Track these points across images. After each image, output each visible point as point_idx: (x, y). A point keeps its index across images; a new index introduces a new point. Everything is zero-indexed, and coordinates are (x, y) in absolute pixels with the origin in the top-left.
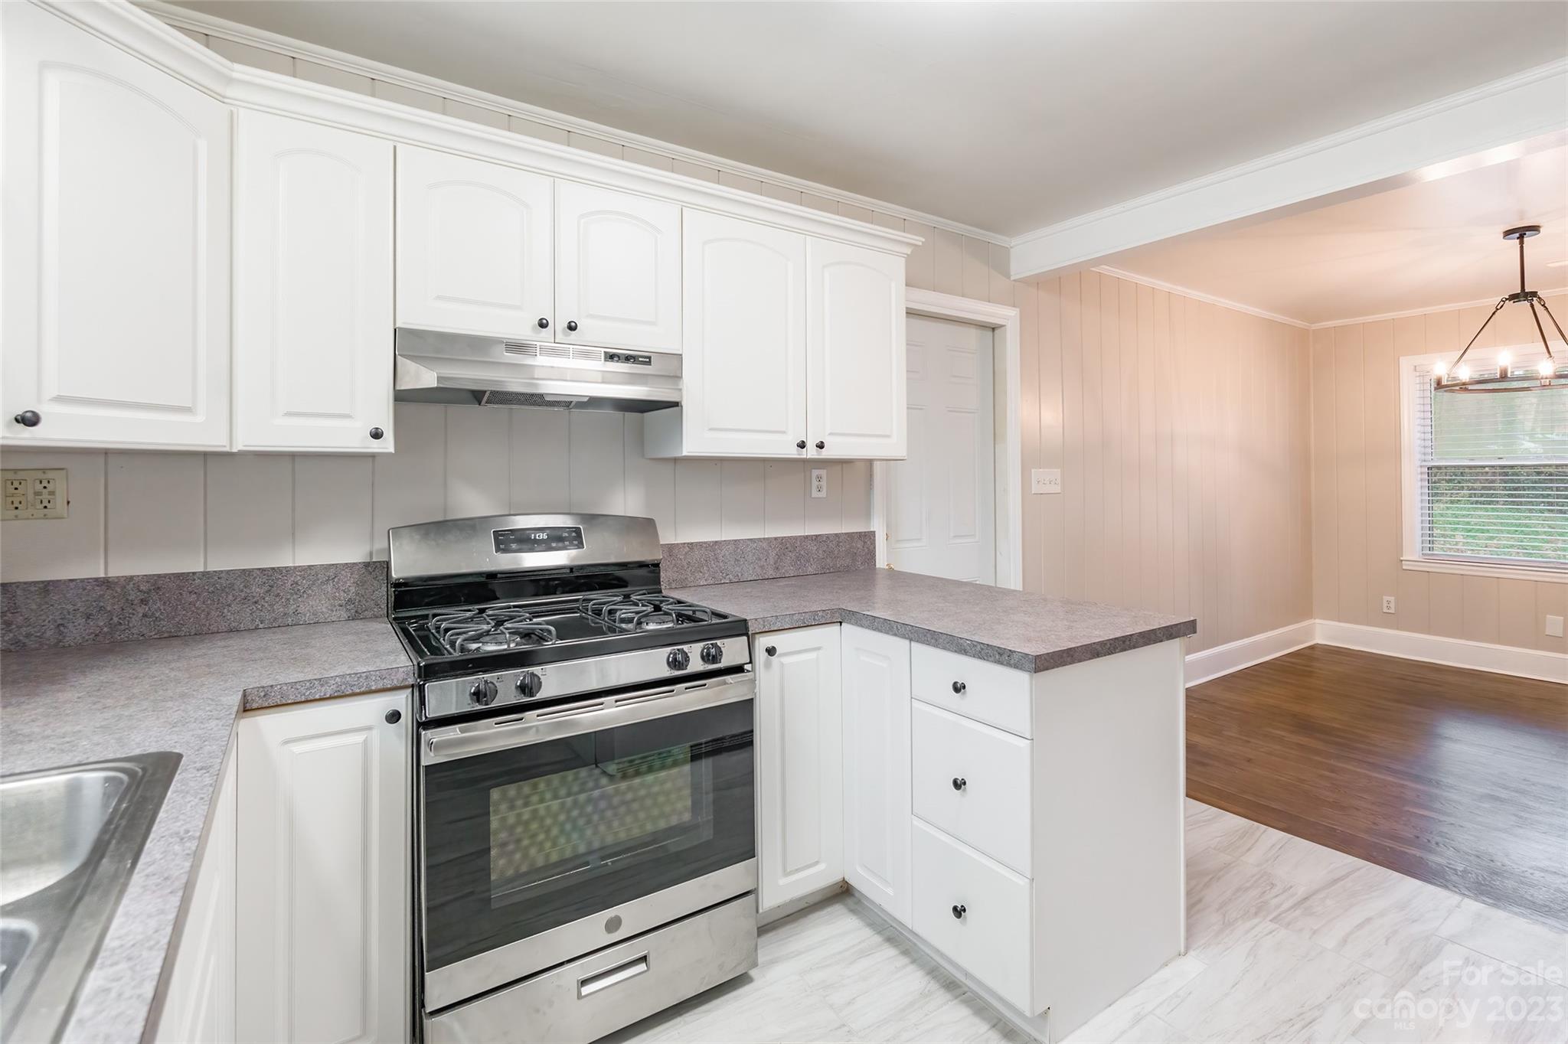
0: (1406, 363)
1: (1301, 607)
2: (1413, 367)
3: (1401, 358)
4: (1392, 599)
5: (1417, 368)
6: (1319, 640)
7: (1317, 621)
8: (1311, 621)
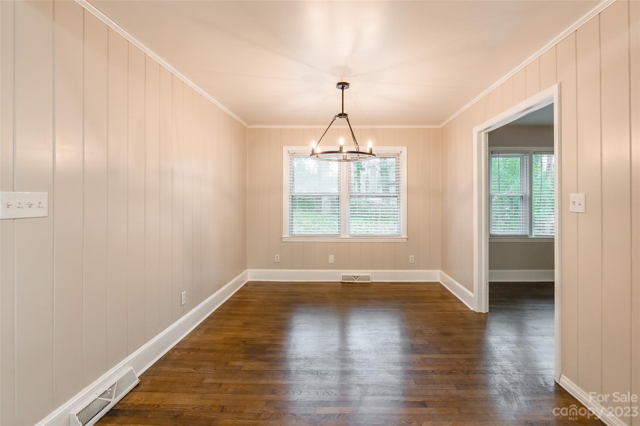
0: (285, 149)
1: (242, 265)
2: (287, 152)
3: (283, 147)
4: (278, 255)
5: (289, 151)
6: (249, 279)
7: (249, 270)
8: (247, 270)
